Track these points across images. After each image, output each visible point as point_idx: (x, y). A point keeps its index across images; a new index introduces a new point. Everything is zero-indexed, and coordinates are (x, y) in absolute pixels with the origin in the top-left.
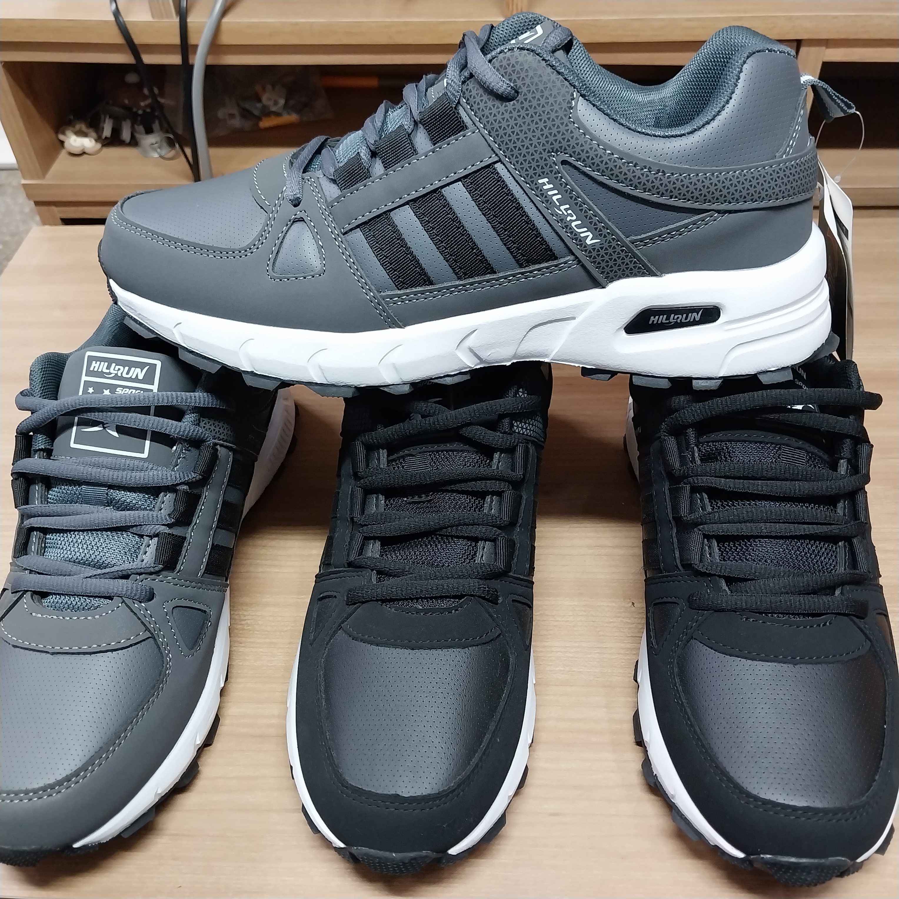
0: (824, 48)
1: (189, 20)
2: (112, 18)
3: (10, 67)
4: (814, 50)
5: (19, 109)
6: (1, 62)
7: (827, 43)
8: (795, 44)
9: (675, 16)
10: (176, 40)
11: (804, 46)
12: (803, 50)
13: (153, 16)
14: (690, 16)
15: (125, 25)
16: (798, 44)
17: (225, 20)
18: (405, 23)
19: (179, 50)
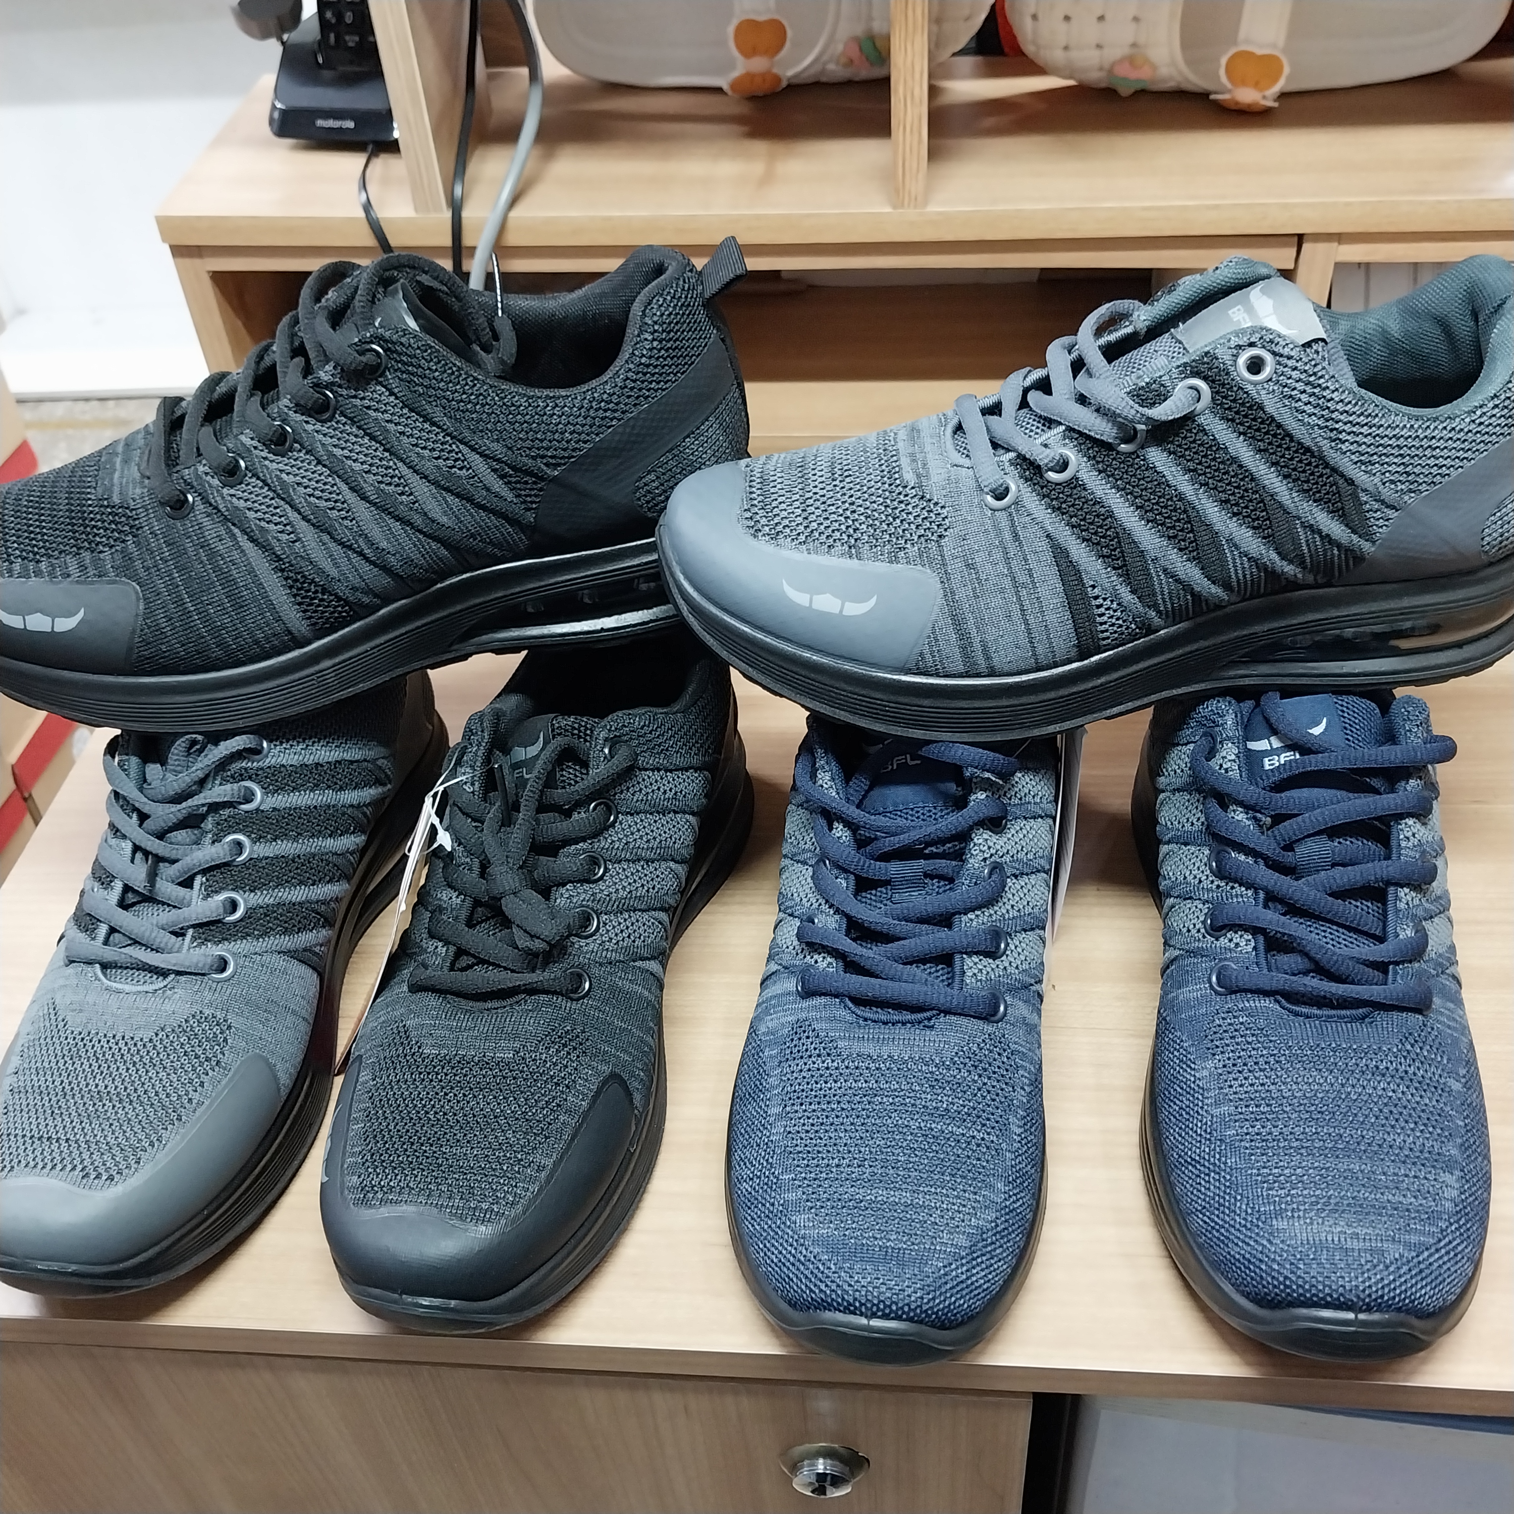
0: (1336, 244)
1: (465, 214)
2: (362, 214)
3: (220, 279)
4: (1321, 247)
5: (228, 334)
6: (209, 272)
7: (1339, 238)
8: (1296, 239)
9: (1127, 204)
10: (448, 241)
11: (1308, 241)
12: (1306, 247)
13: (416, 210)
14: (1147, 204)
15: (378, 222)
16: (1300, 239)
17: (513, 214)
18: (758, 217)
19: (450, 253)
